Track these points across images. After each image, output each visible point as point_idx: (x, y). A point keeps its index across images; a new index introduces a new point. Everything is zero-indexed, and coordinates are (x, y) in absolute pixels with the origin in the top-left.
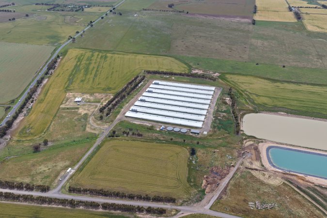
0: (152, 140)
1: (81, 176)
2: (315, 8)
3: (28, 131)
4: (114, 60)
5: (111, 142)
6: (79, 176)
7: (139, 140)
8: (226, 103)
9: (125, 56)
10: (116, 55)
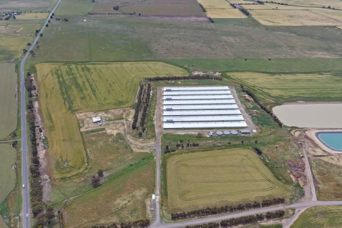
0: (211, 148)
2: (253, 4)
3: (65, 165)
7: (198, 150)
8: (248, 100)
10: (98, 66)
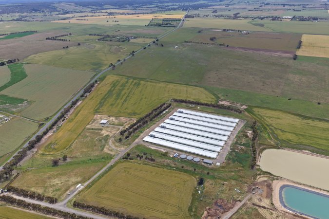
0: (163, 166)
1: (88, 193)
3: (53, 147)
4: (146, 87)
5: (124, 163)
6: (87, 192)
7: (151, 164)
8: (247, 136)
9: (157, 85)
10: (149, 83)
